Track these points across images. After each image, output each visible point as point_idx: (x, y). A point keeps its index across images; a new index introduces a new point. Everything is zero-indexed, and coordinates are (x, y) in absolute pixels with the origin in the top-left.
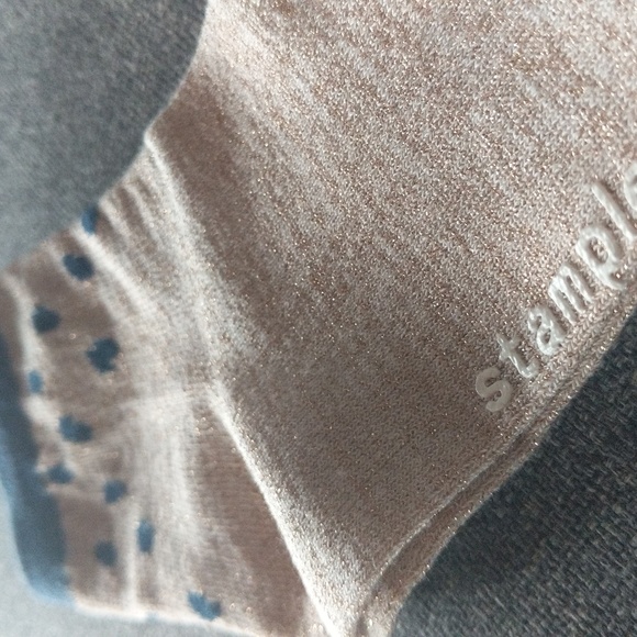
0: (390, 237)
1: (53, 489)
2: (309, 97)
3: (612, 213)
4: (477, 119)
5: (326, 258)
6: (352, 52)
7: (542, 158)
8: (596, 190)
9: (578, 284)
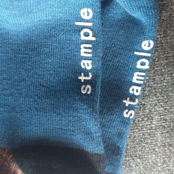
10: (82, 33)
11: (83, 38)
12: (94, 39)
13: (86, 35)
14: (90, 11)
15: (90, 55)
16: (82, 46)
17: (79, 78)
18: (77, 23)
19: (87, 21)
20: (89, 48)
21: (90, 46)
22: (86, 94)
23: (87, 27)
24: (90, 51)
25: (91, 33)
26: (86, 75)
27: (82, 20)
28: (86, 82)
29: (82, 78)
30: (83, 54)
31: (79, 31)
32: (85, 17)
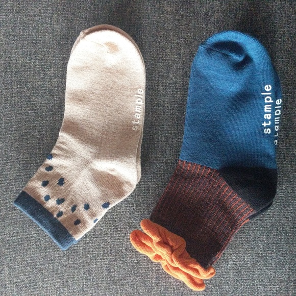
0: (111, 121)
1: (59, 219)
2: (90, 110)
3: (139, 96)
4: (116, 98)
5: (103, 130)
6: (94, 101)
7: (127, 97)
8: (136, 95)
9: (139, 106)
10: (266, 99)
11: (266, 101)
12: (272, 101)
13: (268, 100)
14: (270, 86)
15: (270, 111)
16: (265, 106)
17: (265, 122)
18: (262, 94)
19: (269, 92)
20: (270, 107)
21: (270, 106)
22: (267, 134)
23: (268, 95)
24: (270, 108)
25: (270, 98)
26: (267, 122)
27: (266, 92)
28: (267, 127)
29: (265, 124)
30: (266, 111)
31: (264, 98)
32: (267, 90)
